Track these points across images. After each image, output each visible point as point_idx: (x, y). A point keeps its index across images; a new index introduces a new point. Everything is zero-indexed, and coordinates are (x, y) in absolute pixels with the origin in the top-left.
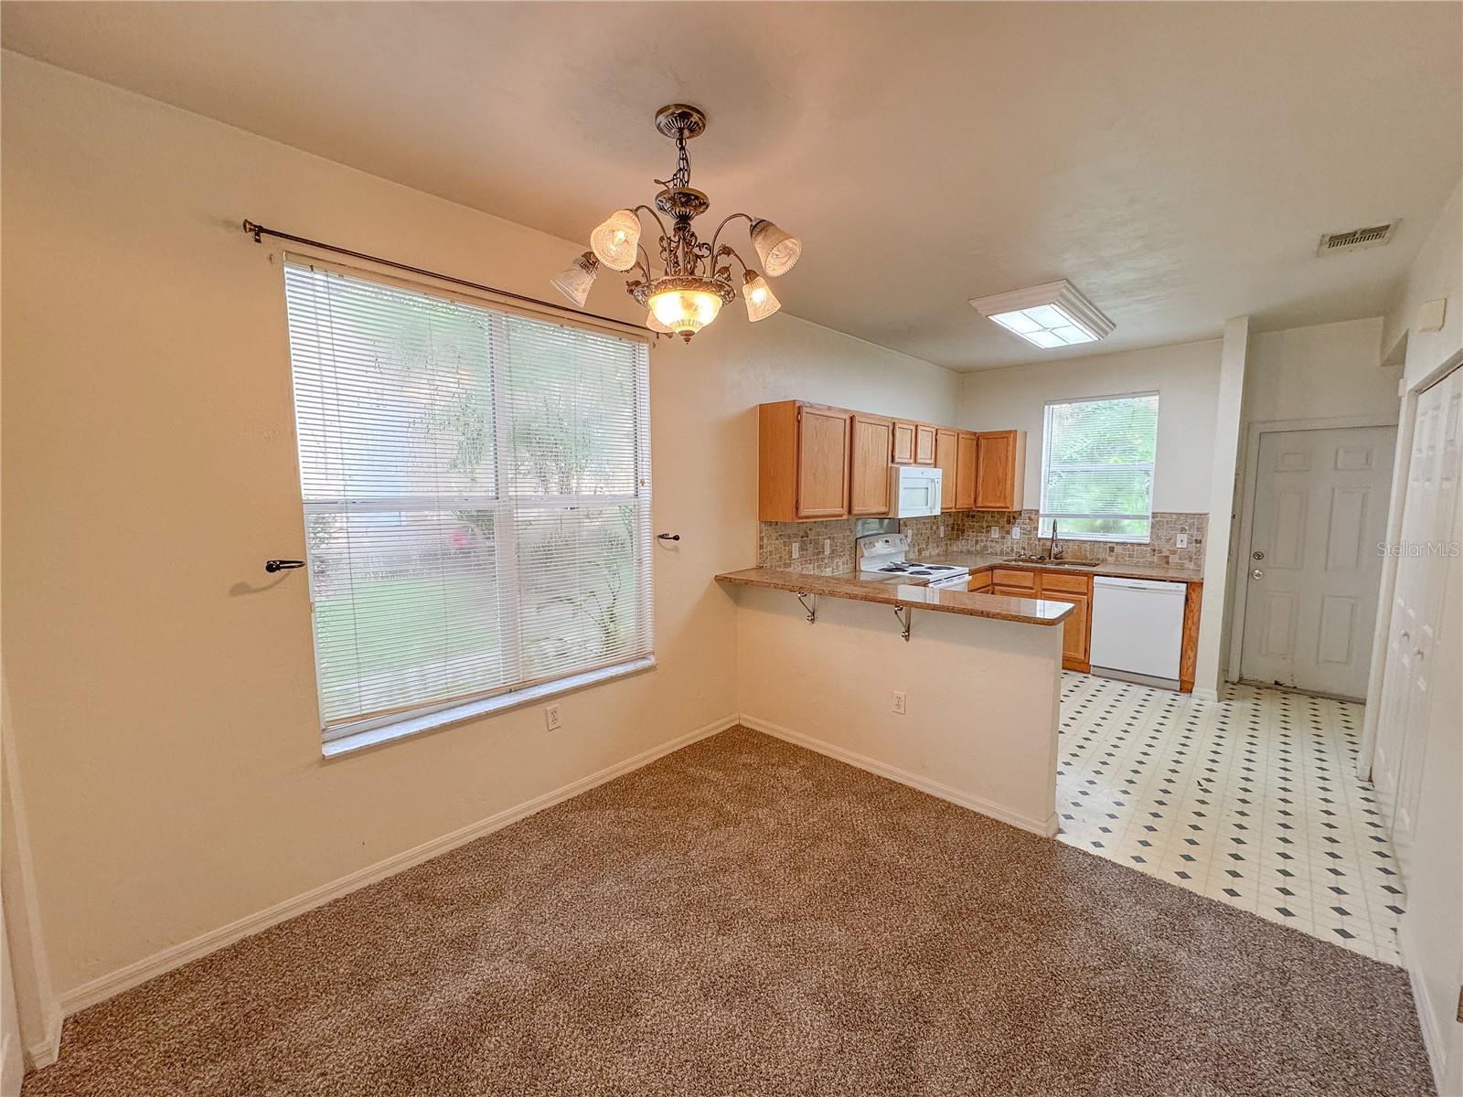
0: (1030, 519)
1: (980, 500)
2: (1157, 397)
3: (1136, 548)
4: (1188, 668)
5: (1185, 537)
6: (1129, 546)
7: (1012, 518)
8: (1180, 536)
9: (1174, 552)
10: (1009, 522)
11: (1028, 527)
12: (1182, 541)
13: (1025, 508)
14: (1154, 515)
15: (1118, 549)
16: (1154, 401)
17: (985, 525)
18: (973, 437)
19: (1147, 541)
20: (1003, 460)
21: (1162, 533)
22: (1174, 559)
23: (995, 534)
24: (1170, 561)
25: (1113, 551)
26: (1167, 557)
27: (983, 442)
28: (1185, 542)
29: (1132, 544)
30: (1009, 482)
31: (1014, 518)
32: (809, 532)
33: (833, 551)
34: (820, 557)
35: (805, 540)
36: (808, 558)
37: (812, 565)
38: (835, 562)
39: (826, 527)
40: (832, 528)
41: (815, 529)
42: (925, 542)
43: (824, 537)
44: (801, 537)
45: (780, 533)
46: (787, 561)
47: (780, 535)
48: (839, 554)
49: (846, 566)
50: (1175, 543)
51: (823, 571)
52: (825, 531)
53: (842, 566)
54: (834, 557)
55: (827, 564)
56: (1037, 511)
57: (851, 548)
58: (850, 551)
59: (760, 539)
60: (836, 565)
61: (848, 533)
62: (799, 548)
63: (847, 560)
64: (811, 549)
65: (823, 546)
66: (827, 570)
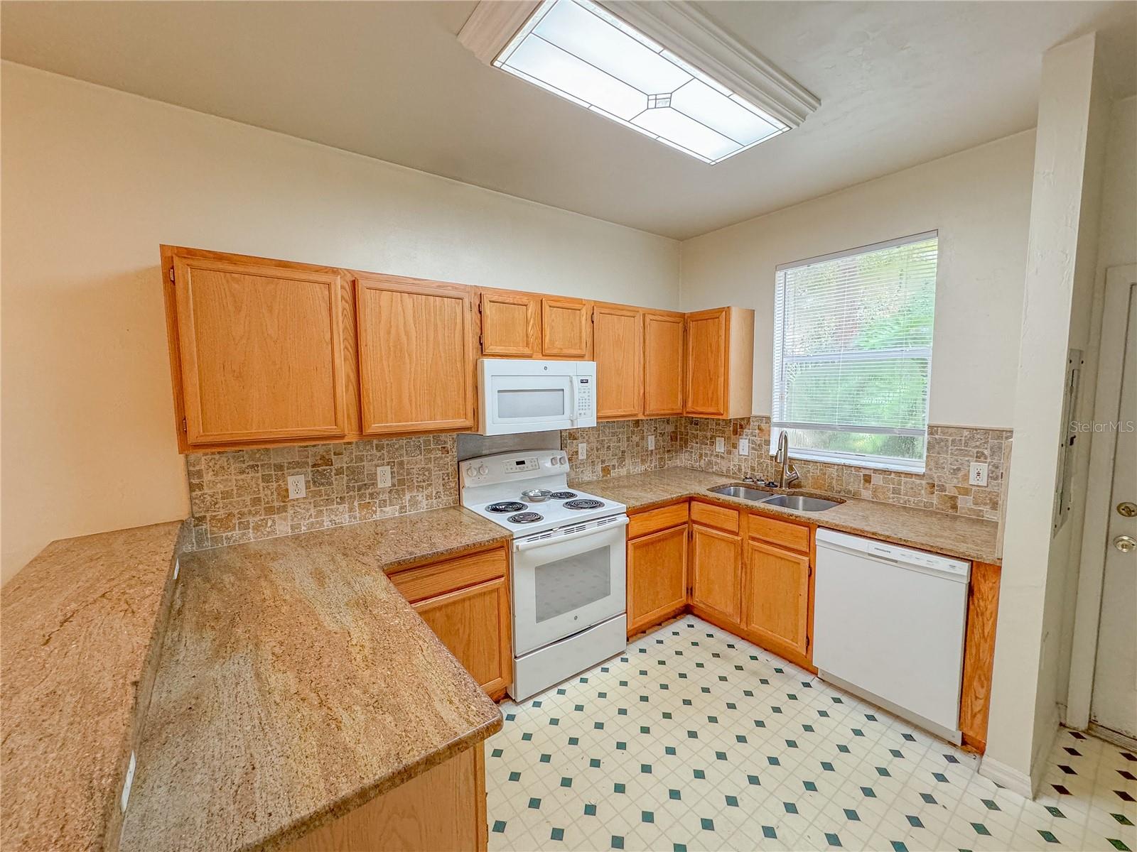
0: (760, 429)
1: (690, 404)
2: (934, 242)
3: (903, 479)
4: (974, 716)
6: (893, 475)
7: (739, 427)
8: (975, 467)
9: (966, 492)
10: (735, 432)
11: (758, 440)
12: (978, 474)
13: (754, 413)
14: (932, 429)
15: (877, 480)
16: (929, 249)
17: (709, 434)
18: (677, 319)
19: (922, 470)
20: (714, 349)
21: (946, 458)
22: (965, 503)
23: (720, 447)
24: (959, 505)
25: (869, 481)
26: (953, 498)
27: (692, 326)
28: (984, 474)
29: (898, 473)
30: (721, 380)
31: (741, 426)
32: (333, 457)
33: (401, 482)
34: (367, 491)
35: (324, 470)
36: (334, 496)
37: (347, 506)
38: (408, 497)
39: (380, 448)
40: (397, 449)
41: (352, 453)
42: (616, 457)
43: (375, 462)
44: (314, 466)
45: (251, 463)
46: (276, 504)
47: (252, 467)
48: (416, 484)
49: (435, 501)
50: (966, 477)
51: (376, 511)
52: (378, 454)
53: (425, 502)
54: (403, 490)
55: (385, 501)
56: (768, 419)
57: (448, 474)
58: (444, 479)
59: (190, 474)
60: (409, 501)
61: (439, 454)
62: (307, 482)
63: (437, 492)
64: (340, 483)
65: (373, 477)
66: (388, 509)
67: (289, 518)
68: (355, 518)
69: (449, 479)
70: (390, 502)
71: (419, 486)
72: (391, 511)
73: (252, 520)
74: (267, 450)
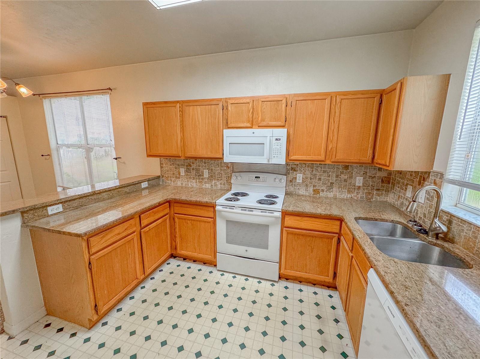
0: (435, 183)
7: (422, 179)
10: (419, 183)
13: (435, 169)
31: (424, 178)
32: (192, 164)
33: (212, 176)
34: (201, 177)
35: (189, 168)
36: (192, 177)
37: (195, 181)
38: (213, 182)
39: (205, 163)
40: (210, 164)
41: (197, 163)
42: (326, 186)
43: (204, 168)
44: (187, 166)
45: (173, 163)
46: (178, 176)
47: (173, 164)
48: (217, 178)
49: (223, 186)
51: (203, 185)
52: (205, 165)
53: (219, 186)
54: (212, 179)
55: (206, 182)
57: (228, 177)
58: (227, 178)
59: (161, 164)
60: (214, 183)
61: (225, 168)
62: (185, 171)
63: (224, 183)
64: (193, 173)
65: (203, 172)
66: (207, 185)
67: (181, 181)
68: (197, 185)
69: (229, 179)
70: (208, 182)
71: (218, 179)
72: (208, 186)
73: (173, 179)
74: (176, 159)
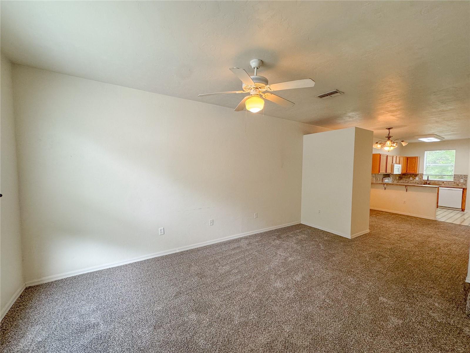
0: (421, 176)
1: (408, 171)
3: (450, 182)
4: (463, 206)
5: (463, 180)
6: (448, 182)
7: (416, 175)
9: (460, 183)
12: (462, 181)
13: (420, 173)
14: (454, 175)
15: (445, 182)
16: (454, 151)
17: (408, 177)
18: (406, 158)
19: (453, 181)
20: (414, 163)
21: (457, 179)
22: (460, 185)
23: (411, 179)
24: (459, 185)
25: (443, 182)
27: (409, 159)
30: (416, 168)
50: (460, 181)
56: (423, 174)
